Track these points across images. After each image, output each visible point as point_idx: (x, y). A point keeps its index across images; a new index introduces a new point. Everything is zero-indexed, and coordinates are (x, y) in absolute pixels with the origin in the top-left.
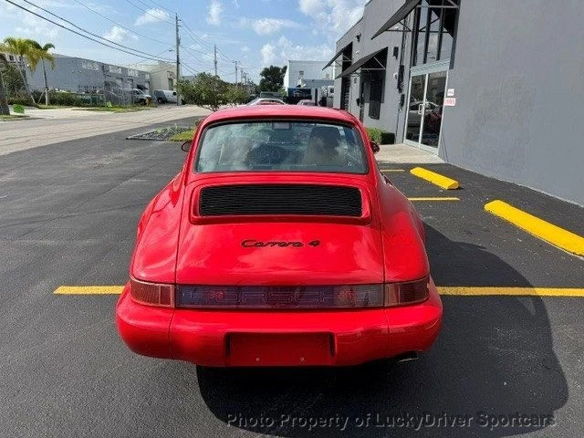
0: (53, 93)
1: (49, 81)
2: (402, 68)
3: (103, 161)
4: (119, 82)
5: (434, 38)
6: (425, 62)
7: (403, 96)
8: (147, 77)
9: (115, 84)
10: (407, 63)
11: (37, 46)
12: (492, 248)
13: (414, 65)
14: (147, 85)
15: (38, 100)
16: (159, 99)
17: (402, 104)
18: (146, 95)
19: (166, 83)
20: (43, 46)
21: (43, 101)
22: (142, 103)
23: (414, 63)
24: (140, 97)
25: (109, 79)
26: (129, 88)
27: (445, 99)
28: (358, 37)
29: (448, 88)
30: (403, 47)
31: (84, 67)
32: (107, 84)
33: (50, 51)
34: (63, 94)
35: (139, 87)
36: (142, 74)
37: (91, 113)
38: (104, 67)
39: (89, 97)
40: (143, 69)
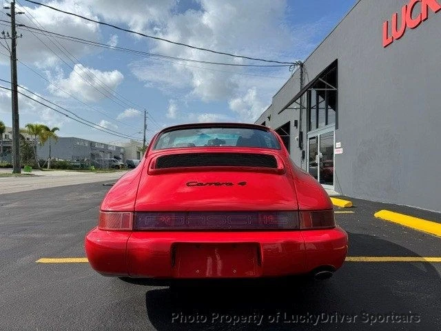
0: (54, 161)
1: (52, 153)
2: (301, 134)
3: (85, 196)
4: (101, 154)
5: (322, 113)
6: (317, 127)
7: (304, 152)
8: (122, 150)
9: (98, 155)
10: (304, 129)
11: (47, 129)
12: (385, 237)
13: (310, 130)
14: (121, 156)
15: (43, 166)
16: (129, 165)
17: (303, 157)
18: (120, 163)
19: (135, 155)
20: (51, 129)
21: (46, 167)
22: (117, 167)
23: (309, 129)
24: (115, 164)
25: (95, 152)
26: (108, 158)
27: (335, 150)
28: (269, 118)
29: (336, 142)
30: (301, 120)
31: (78, 143)
32: (93, 155)
33: (56, 133)
34: (61, 162)
35: (115, 158)
36: (119, 148)
37: (79, 173)
38: (91, 143)
39: (79, 164)
40: (120, 145)
